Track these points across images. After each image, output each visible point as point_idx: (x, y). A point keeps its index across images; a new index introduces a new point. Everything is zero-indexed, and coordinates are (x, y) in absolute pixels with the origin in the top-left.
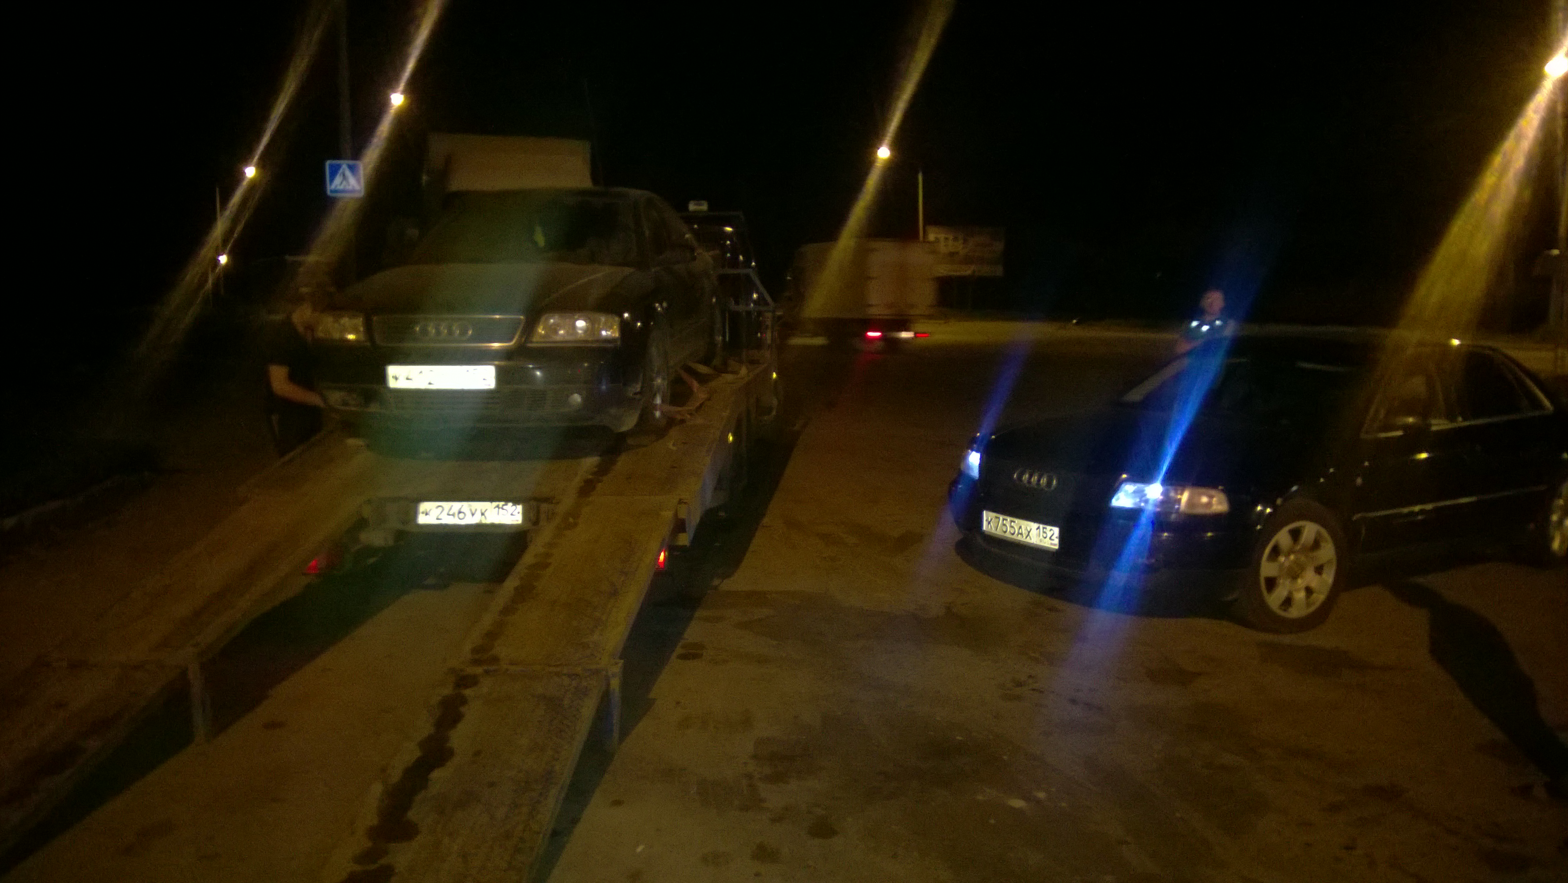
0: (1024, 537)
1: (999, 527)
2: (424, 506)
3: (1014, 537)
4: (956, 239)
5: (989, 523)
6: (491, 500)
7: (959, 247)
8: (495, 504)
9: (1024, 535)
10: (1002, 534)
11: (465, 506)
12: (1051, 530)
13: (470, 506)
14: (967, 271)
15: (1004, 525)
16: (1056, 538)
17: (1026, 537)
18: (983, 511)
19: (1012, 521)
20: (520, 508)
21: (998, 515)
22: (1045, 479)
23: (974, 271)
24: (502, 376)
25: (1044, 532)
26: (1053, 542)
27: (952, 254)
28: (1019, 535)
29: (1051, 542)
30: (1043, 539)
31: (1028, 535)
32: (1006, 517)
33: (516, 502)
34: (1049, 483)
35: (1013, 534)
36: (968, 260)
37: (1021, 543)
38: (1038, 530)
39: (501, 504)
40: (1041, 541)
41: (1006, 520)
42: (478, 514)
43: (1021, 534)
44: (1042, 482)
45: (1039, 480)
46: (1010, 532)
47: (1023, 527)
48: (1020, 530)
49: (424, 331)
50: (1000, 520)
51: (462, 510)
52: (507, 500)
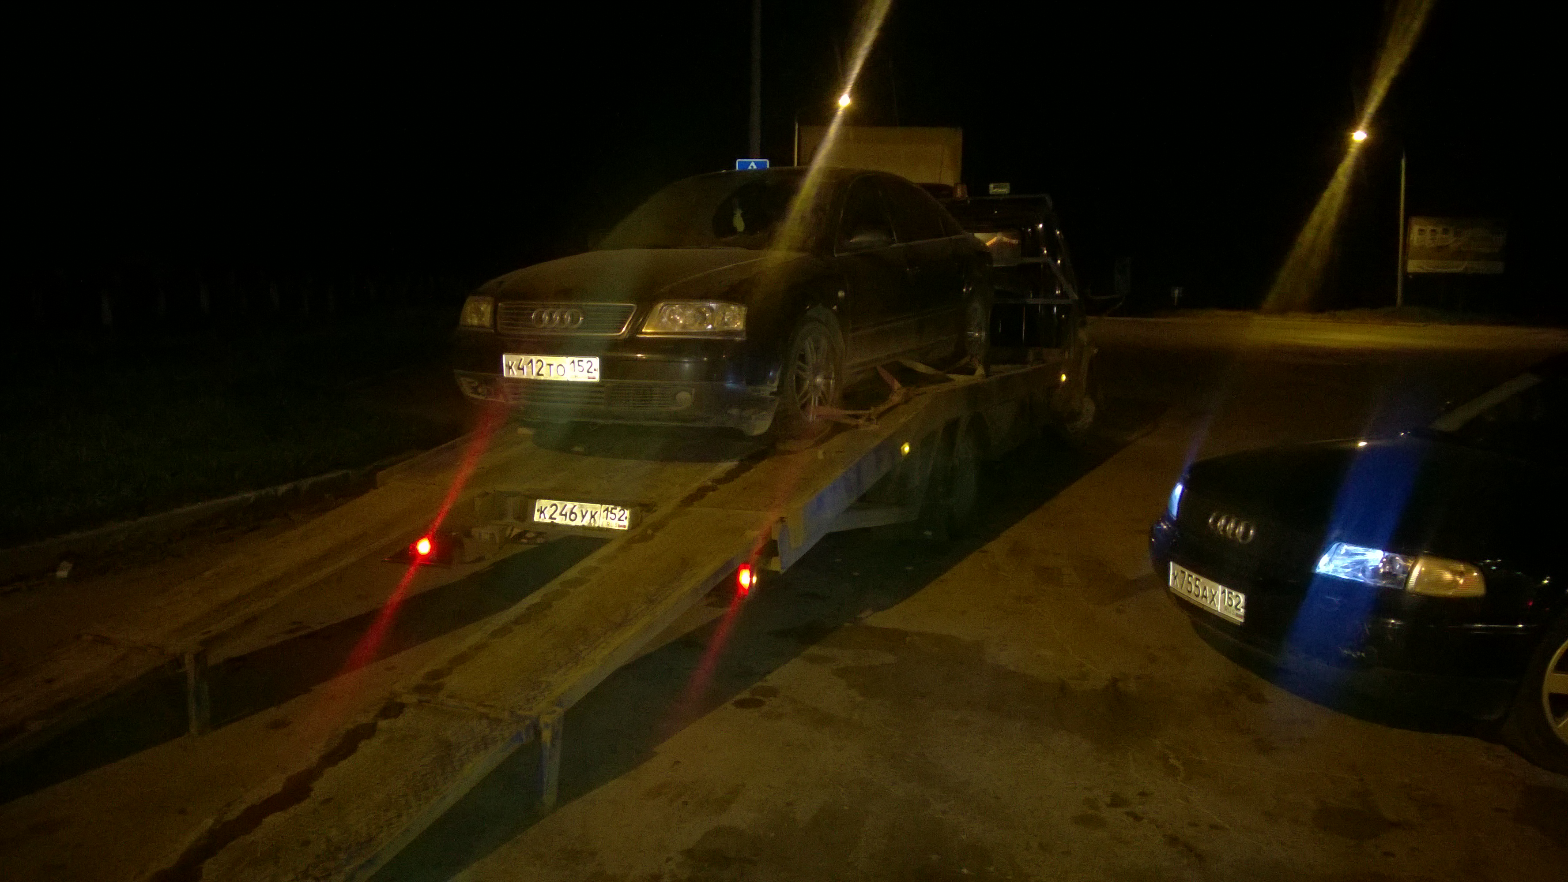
0: (1208, 602)
1: (1184, 584)
2: (541, 503)
3: (1198, 600)
4: (1445, 231)
5: (1175, 578)
6: (601, 502)
7: (1450, 240)
8: (604, 507)
9: (1208, 599)
10: (1186, 594)
11: (577, 507)
12: (1237, 596)
13: (582, 506)
14: (1458, 267)
15: (1190, 583)
16: (1242, 607)
17: (1210, 603)
18: (1169, 562)
19: (1197, 579)
20: (627, 513)
21: (1184, 570)
22: (1241, 528)
23: (1466, 268)
24: (606, 369)
25: (1230, 598)
26: (1239, 613)
27: (1440, 248)
28: (1204, 598)
29: (1236, 612)
30: (1228, 607)
31: (1213, 600)
32: (1191, 573)
33: (624, 506)
34: (1246, 533)
35: (1197, 596)
36: (1459, 255)
37: (1205, 608)
38: (1224, 594)
39: (611, 507)
40: (1226, 609)
41: (1191, 576)
42: (588, 516)
43: (1206, 597)
44: (1237, 531)
45: (1235, 528)
46: (1194, 593)
47: (1207, 588)
48: (1205, 591)
49: (540, 319)
50: (1185, 575)
51: (574, 511)
52: (616, 504)
